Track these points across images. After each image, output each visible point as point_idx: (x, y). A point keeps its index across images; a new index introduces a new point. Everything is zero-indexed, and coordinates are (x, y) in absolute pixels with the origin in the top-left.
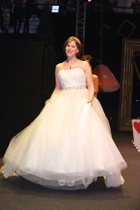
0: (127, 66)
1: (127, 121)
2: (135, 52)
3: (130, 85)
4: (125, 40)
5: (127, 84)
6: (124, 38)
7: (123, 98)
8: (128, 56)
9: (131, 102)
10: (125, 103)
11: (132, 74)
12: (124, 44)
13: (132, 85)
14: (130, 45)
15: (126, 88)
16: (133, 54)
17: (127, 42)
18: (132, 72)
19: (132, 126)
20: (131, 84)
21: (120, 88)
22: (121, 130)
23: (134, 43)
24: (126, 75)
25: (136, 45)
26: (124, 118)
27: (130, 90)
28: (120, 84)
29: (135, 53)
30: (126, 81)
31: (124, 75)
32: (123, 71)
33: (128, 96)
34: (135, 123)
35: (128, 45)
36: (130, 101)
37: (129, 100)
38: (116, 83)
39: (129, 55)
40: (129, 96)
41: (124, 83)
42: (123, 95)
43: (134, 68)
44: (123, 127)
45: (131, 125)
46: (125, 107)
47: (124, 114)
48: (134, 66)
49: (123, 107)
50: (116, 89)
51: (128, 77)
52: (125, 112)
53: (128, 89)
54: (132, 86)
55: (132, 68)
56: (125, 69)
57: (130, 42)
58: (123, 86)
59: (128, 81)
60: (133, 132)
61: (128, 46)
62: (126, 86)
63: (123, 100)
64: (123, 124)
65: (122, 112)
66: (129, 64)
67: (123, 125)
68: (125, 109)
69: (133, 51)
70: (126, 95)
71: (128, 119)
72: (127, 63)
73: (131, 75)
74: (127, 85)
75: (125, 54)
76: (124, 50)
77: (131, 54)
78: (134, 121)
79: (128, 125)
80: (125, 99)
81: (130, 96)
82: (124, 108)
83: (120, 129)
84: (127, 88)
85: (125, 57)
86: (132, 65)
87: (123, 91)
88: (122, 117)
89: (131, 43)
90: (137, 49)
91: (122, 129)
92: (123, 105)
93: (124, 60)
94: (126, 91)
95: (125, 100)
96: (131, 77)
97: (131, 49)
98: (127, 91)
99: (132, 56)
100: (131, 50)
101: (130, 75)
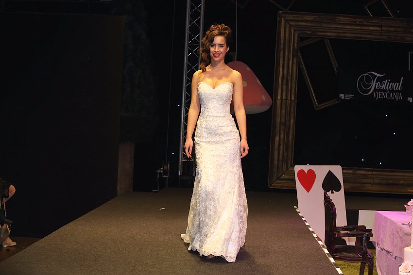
0: (286, 65)
1: (286, 171)
2: (301, 37)
3: (291, 100)
4: (282, 13)
5: (286, 99)
6: (281, 10)
7: (278, 125)
8: (287, 45)
9: (293, 134)
10: (282, 136)
11: (295, 78)
12: (280, 22)
13: (295, 100)
14: (291, 23)
15: (284, 107)
16: (298, 41)
17: (286, 19)
18: (295, 75)
19: (294, 180)
20: (293, 98)
21: (271, 107)
22: (275, 186)
23: (299, 19)
24: (285, 81)
25: (304, 24)
26: (280, 163)
27: (292, 110)
28: (272, 99)
29: (301, 39)
30: (284, 93)
31: (280, 81)
32: (278, 74)
33: (288, 123)
34: (301, 172)
35: (287, 23)
36: (291, 132)
37: (289, 129)
38: (264, 97)
39: (290, 42)
40: (290, 121)
41: (279, 97)
42: (278, 120)
43: (299, 68)
44: (277, 181)
45: (293, 177)
46: (282, 143)
47: (281, 156)
48: (299, 64)
49: (278, 143)
50: (265, 108)
51: (287, 84)
52: (281, 152)
53: (288, 108)
54: (295, 103)
55: (295, 68)
56: (281, 69)
57: (291, 17)
58: (279, 102)
59: (287, 94)
60: (296, 190)
61: (288, 25)
62: (284, 101)
63: (278, 130)
64: (279, 176)
65: (276, 153)
66: (289, 60)
67: (278, 179)
68: (282, 147)
69: (296, 35)
70: (283, 120)
71: (287, 166)
72: (286, 59)
73: (294, 81)
74: (286, 101)
75: (282, 42)
76: (279, 33)
77: (292, 41)
78: (297, 168)
79: (287, 177)
80: (282, 127)
81: (292, 121)
82: (279, 145)
83: (273, 184)
84: (286, 106)
85: (282, 46)
86: (295, 61)
87: (279, 112)
88: (276, 162)
89: (293, 19)
90: (304, 32)
91: (277, 184)
92: (277, 138)
93: (280, 52)
94: (283, 111)
95: (282, 130)
96: (294, 85)
97: (294, 30)
98: (285, 112)
99: (296, 45)
100: (293, 33)
101: (291, 82)
